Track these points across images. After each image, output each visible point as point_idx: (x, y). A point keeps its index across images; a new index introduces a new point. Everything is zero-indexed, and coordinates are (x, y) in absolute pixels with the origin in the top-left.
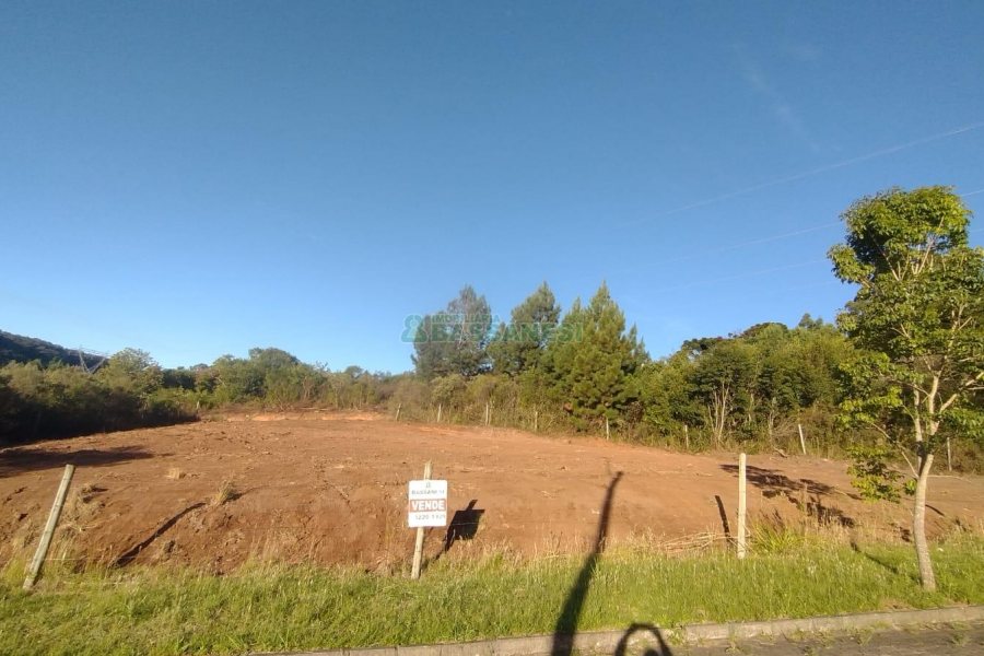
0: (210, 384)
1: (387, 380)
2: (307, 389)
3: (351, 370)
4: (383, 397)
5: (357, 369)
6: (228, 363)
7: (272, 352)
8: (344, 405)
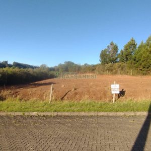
0: (58, 70)
1: (94, 66)
2: (77, 69)
3: (85, 64)
4: (93, 70)
5: (87, 64)
6: (60, 65)
7: (69, 62)
8: (85, 72)
